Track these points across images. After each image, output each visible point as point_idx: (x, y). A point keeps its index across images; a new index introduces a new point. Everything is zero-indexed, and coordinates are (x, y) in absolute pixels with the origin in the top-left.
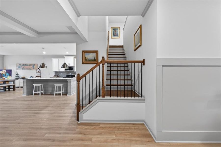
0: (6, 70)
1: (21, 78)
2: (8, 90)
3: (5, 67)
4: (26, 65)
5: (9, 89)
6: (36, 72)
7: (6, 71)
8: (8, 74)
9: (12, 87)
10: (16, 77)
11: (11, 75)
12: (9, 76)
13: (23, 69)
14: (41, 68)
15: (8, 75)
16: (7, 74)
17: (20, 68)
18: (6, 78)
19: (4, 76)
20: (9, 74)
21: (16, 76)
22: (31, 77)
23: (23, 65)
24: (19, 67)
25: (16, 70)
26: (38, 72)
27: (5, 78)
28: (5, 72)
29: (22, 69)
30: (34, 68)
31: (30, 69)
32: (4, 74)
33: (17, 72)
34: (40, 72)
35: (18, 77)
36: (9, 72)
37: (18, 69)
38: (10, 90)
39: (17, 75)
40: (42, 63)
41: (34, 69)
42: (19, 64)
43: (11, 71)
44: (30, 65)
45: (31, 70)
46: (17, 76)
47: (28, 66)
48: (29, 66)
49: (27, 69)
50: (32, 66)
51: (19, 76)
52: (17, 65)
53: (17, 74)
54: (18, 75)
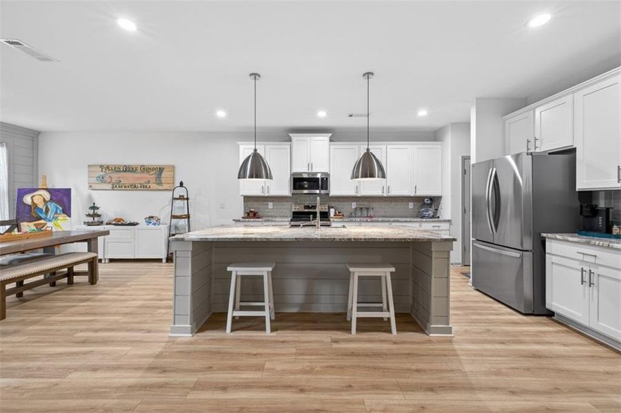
0: (47, 190)
1: (107, 224)
2: (65, 280)
3: (45, 178)
4: (128, 169)
5: (70, 274)
6: (174, 199)
7: (47, 196)
8: (57, 208)
9: (84, 267)
10: (90, 220)
11: (67, 211)
12: (62, 217)
13: (117, 186)
14: (251, 177)
15: (56, 213)
16: (52, 206)
17: (105, 182)
18: (49, 224)
19: (43, 216)
20: (61, 208)
21: (89, 215)
22: (152, 217)
23: (117, 169)
24: (102, 179)
25: (86, 191)
26: (181, 198)
27: (44, 225)
28: (44, 199)
29: (110, 186)
30: (160, 183)
31: (145, 187)
32: (41, 205)
33: (90, 198)
34: (187, 199)
35: (96, 219)
36: (62, 198)
37: (94, 186)
38: (76, 279)
39: (91, 212)
40: (252, 151)
41: (160, 188)
42: (101, 166)
43: (67, 192)
44: (145, 169)
45: (149, 189)
46: (94, 215)
47: (136, 175)
48: (142, 175)
49: (134, 187)
50: (151, 177)
51: (99, 216)
52: (92, 169)
53: (94, 208)
54: (96, 211)
